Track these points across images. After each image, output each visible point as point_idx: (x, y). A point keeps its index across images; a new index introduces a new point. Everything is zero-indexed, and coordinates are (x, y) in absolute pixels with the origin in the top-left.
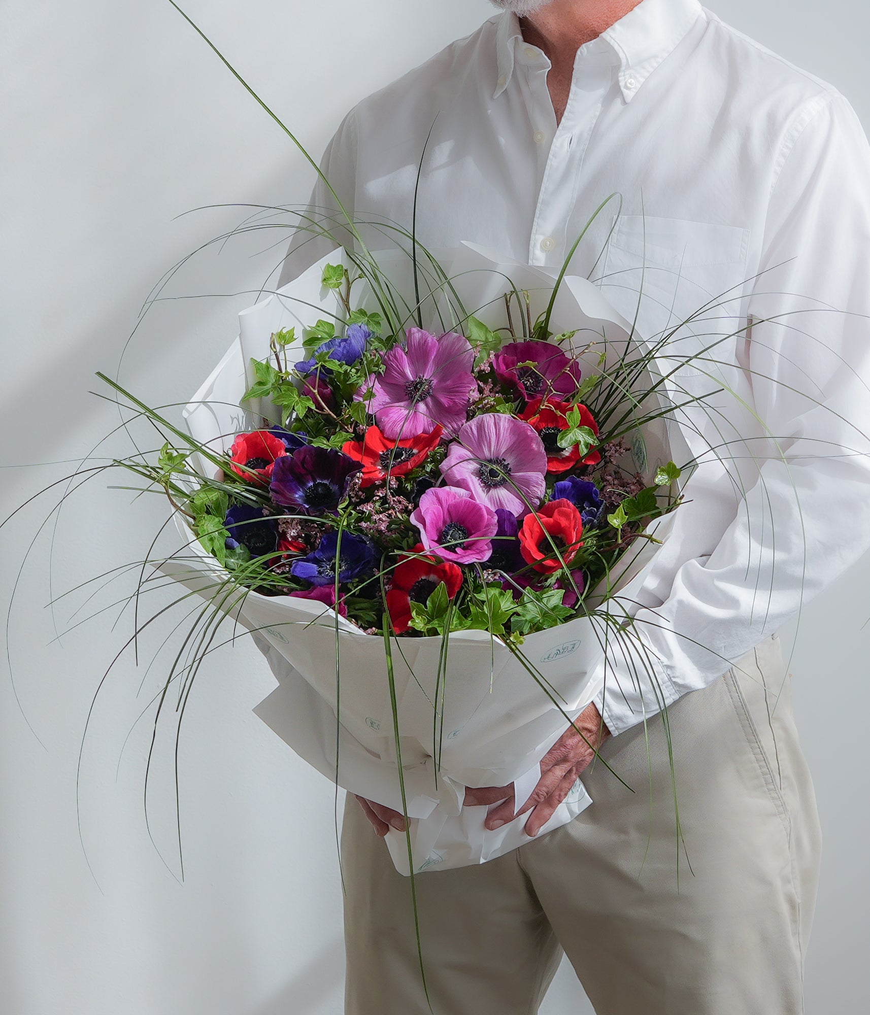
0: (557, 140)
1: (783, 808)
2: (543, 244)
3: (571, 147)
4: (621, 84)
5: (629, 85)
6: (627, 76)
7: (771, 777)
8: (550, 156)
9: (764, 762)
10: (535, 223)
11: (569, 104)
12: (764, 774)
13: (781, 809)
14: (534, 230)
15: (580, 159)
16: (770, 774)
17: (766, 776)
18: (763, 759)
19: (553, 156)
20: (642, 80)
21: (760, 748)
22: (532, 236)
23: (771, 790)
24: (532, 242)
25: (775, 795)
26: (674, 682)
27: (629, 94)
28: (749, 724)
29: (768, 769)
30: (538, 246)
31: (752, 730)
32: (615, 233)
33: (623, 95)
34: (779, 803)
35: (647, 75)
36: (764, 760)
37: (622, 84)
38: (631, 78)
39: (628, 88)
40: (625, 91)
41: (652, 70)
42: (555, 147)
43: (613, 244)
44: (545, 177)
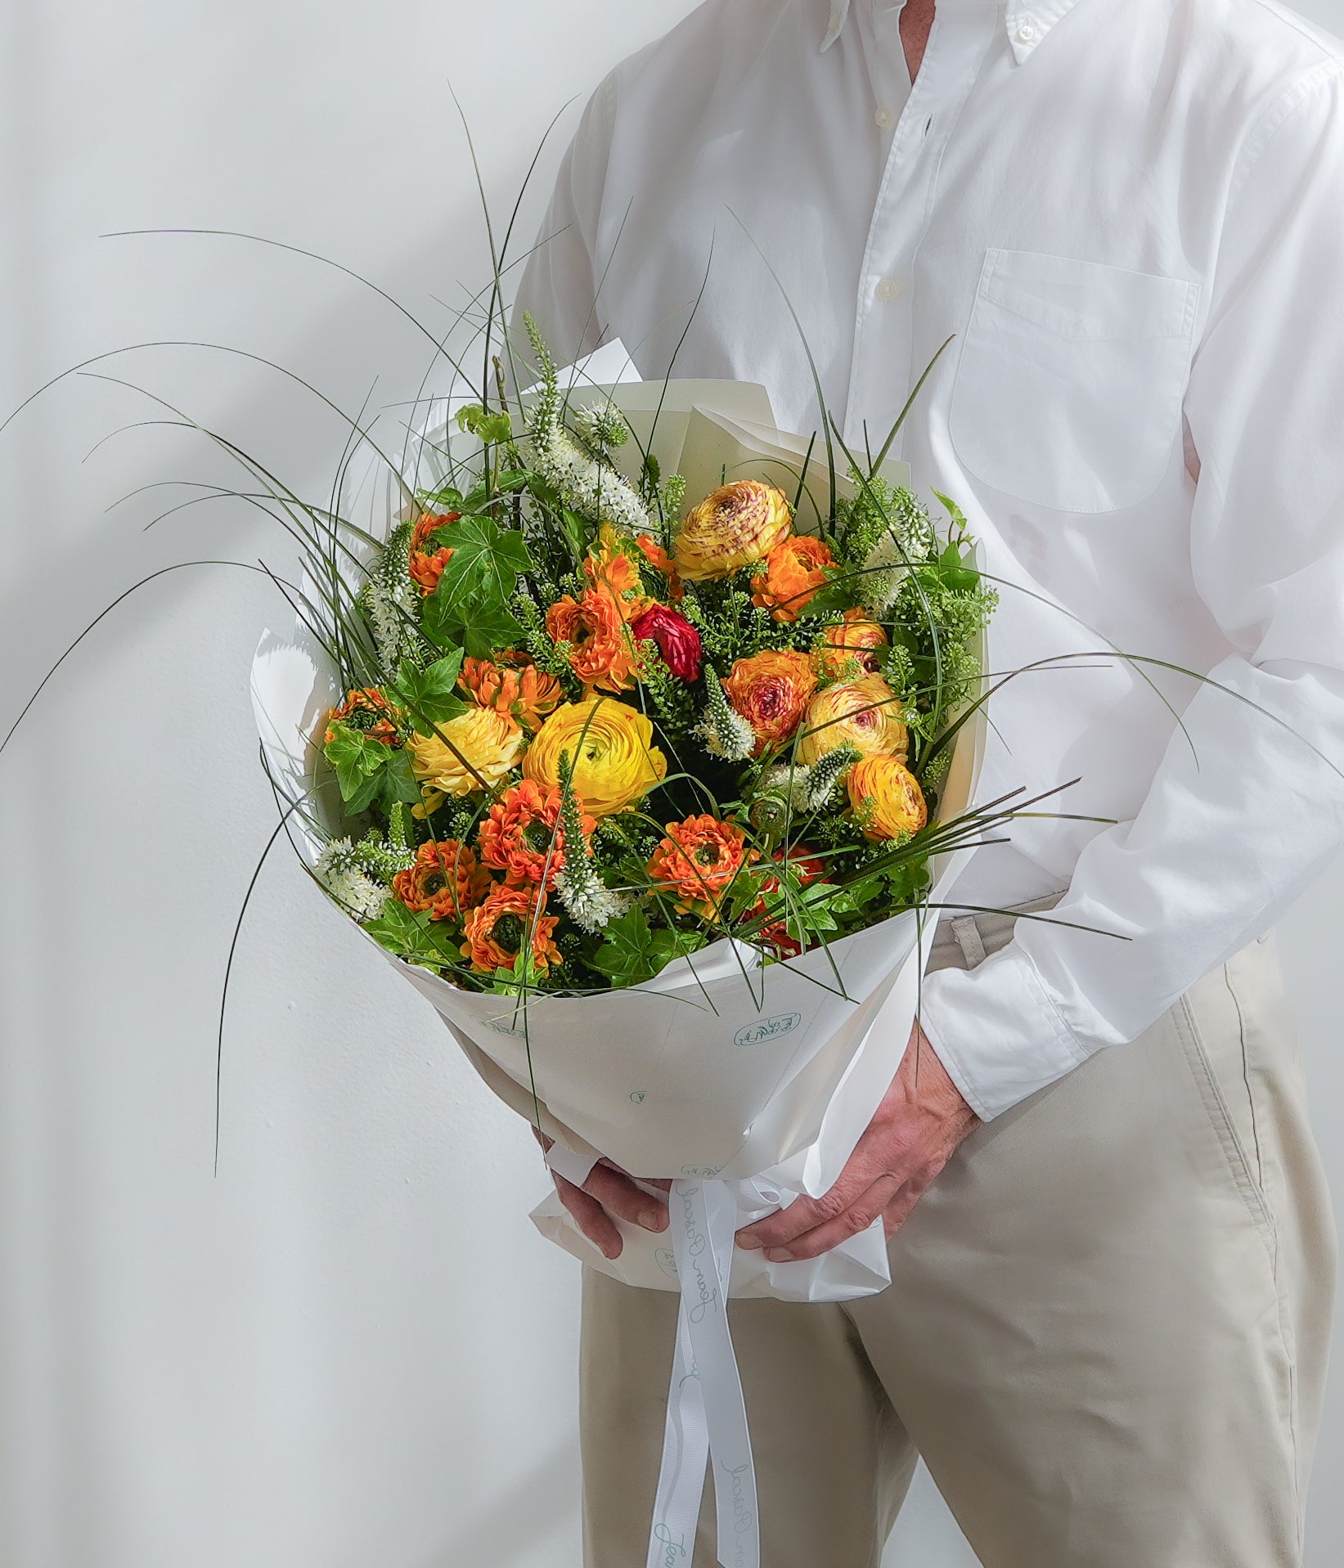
0: (905, 124)
1: (1263, 1214)
2: (879, 290)
3: (928, 134)
4: (1009, 33)
5: (1022, 35)
6: (1021, 21)
7: (1243, 1165)
8: (894, 149)
9: (1231, 1140)
10: (866, 257)
11: (925, 66)
12: (1230, 1160)
13: (1259, 1215)
14: (864, 269)
15: (939, 154)
16: (1242, 1161)
17: (1235, 1164)
18: (1229, 1136)
19: (898, 148)
20: (1046, 28)
21: (1225, 1119)
22: (862, 276)
23: (1244, 1185)
24: (861, 287)
25: (1249, 1193)
26: (1077, 1033)
27: (1024, 51)
28: (1209, 1080)
30: (872, 293)
31: (1212, 1089)
32: (987, 277)
33: (1013, 52)
34: (1256, 1205)
35: (1055, 20)
36: (1232, 1138)
37: (1012, 33)
38: (1027, 24)
39: (1020, 40)
40: (1017, 46)
41: (1062, 12)
42: (902, 133)
43: (982, 294)
44: (883, 181)
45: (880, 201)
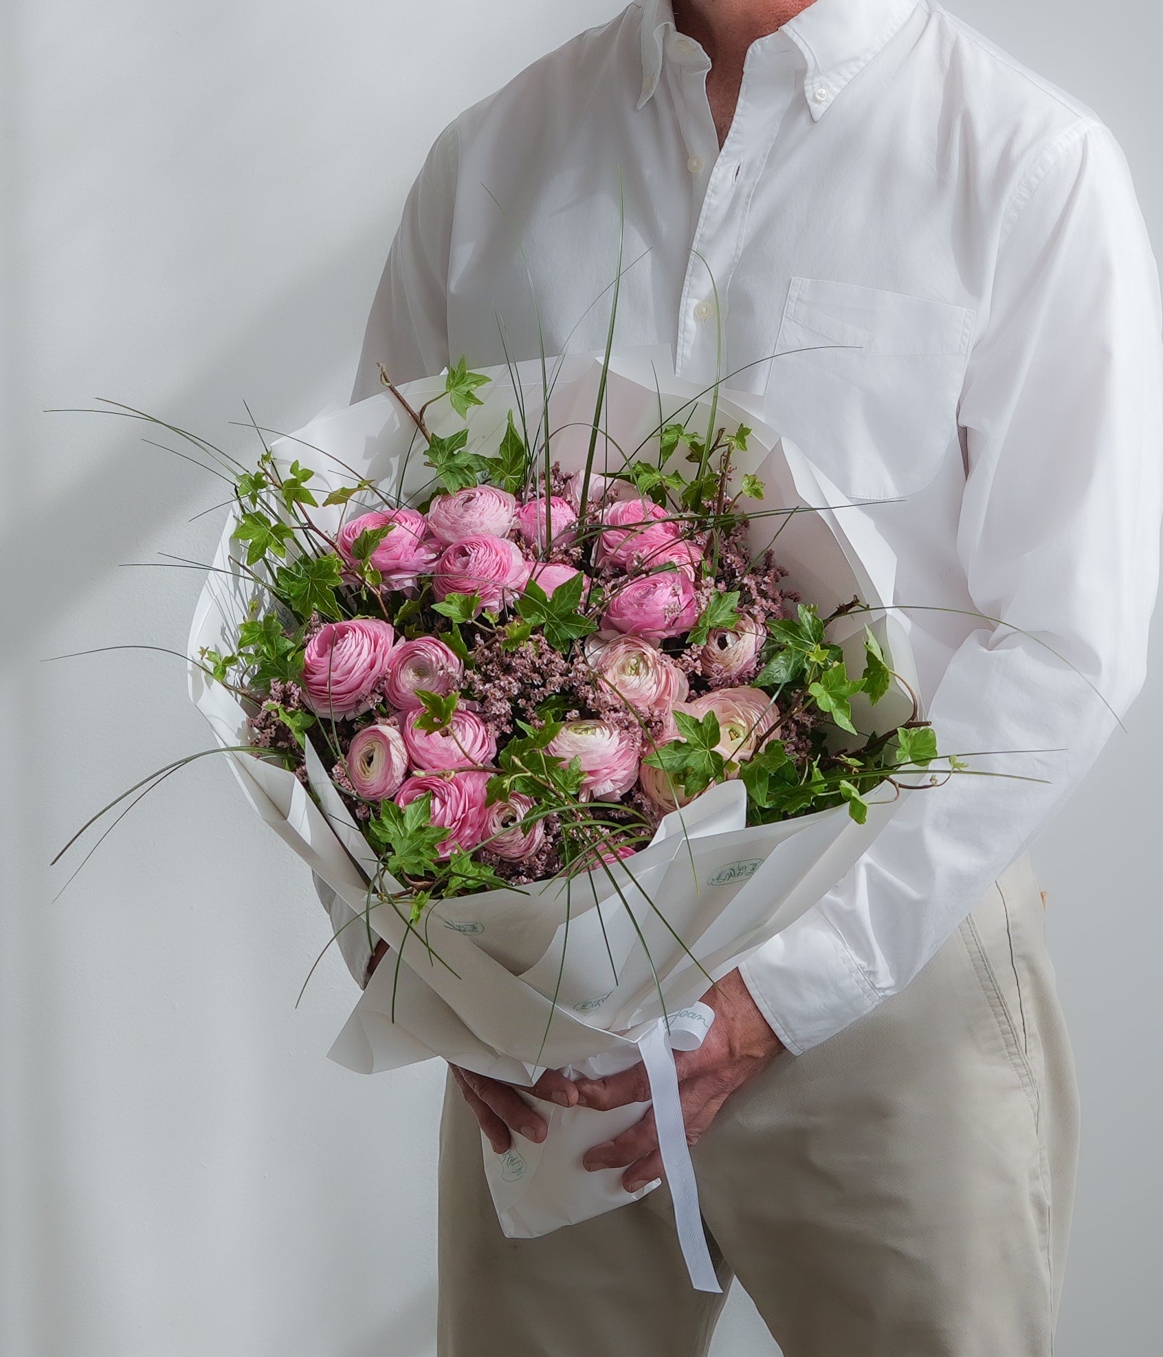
0: (718, 170)
1: (1029, 1078)
2: (698, 310)
3: (737, 180)
4: (807, 95)
5: (819, 97)
6: (816, 85)
8: (709, 191)
10: (686, 283)
11: (736, 122)
13: (1027, 1080)
14: (685, 293)
15: (748, 197)
19: (713, 190)
20: (837, 90)
21: (998, 997)
22: (683, 299)
24: (682, 308)
25: (1017, 1061)
27: (818, 110)
28: (985, 965)
29: (1010, 1026)
30: (691, 313)
32: (792, 301)
33: (810, 110)
35: (844, 83)
37: (809, 95)
38: (821, 87)
39: (815, 100)
40: (812, 105)
41: (850, 77)
42: (716, 178)
43: (789, 316)
44: (700, 219)
45: (697, 236)
